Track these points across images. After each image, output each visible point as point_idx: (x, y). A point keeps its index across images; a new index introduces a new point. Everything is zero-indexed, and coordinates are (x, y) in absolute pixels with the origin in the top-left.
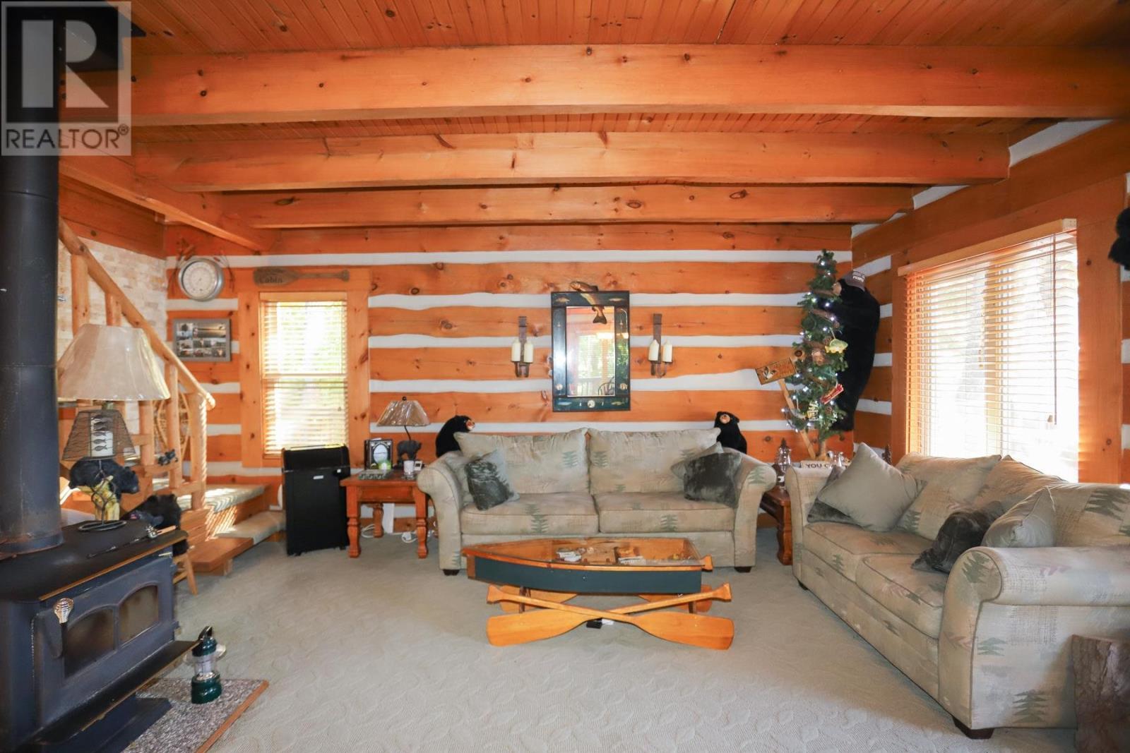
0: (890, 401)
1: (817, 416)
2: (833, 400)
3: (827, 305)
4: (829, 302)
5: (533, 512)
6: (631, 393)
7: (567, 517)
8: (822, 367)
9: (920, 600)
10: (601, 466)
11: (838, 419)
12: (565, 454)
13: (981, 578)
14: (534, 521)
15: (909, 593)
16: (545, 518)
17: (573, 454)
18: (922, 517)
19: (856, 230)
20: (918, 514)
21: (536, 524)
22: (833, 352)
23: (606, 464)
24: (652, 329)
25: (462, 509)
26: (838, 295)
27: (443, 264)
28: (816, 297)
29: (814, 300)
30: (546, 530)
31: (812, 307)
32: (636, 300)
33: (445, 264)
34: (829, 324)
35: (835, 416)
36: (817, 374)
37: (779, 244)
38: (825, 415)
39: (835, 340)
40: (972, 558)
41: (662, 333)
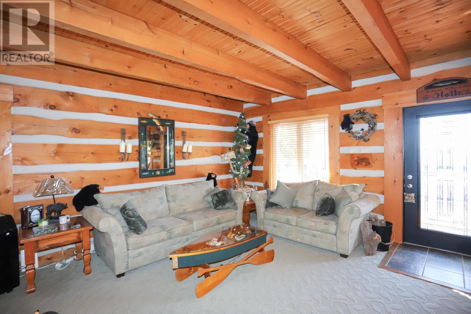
0: (263, 166)
1: (243, 172)
2: (248, 166)
3: (246, 132)
4: (246, 131)
5: (165, 229)
6: (176, 167)
7: (180, 228)
8: (244, 155)
9: (329, 224)
10: (175, 202)
11: (249, 173)
12: (159, 198)
13: (354, 213)
14: (167, 234)
15: (323, 223)
16: (172, 231)
17: (163, 198)
18: (300, 201)
19: (246, 106)
20: (298, 201)
21: (168, 234)
22: (248, 149)
23: (177, 200)
24: (182, 138)
25: (127, 236)
26: (248, 128)
27: (73, 93)
28: (241, 129)
29: (240, 130)
30: (173, 236)
31: (239, 132)
32: (178, 125)
33: (75, 93)
34: (245, 139)
35: (248, 172)
36: (242, 158)
37: (224, 107)
38: (245, 172)
39: (248, 145)
40: (350, 208)
41: (186, 140)
